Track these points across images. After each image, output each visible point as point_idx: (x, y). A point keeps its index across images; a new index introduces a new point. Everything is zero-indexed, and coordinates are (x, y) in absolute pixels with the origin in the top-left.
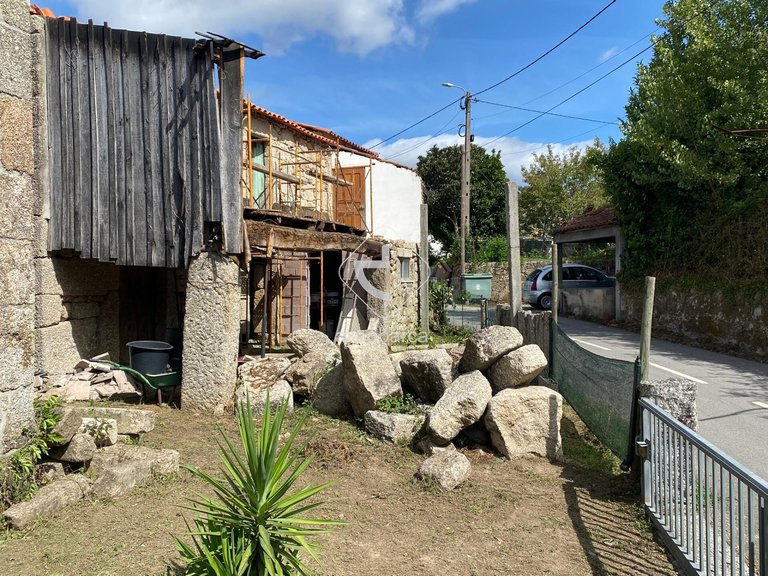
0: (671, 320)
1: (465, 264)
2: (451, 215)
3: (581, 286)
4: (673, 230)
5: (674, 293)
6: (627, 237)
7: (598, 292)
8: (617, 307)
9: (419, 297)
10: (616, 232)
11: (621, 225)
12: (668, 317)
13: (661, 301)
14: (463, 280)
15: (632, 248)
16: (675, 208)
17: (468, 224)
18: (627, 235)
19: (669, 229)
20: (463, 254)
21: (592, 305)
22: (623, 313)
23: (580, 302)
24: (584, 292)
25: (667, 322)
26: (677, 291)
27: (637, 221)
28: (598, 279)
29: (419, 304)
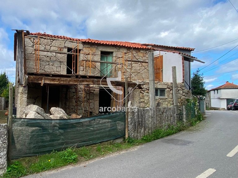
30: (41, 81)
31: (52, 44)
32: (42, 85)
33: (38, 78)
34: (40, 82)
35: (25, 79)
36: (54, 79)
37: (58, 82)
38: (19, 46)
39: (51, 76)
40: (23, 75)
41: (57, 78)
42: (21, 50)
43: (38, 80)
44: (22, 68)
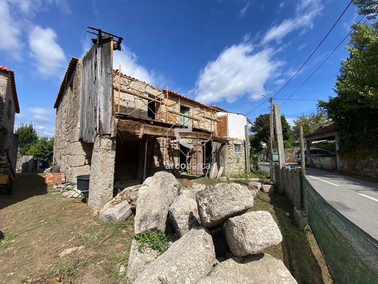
0: (370, 171)
1: (272, 149)
2: (268, 134)
3: (319, 156)
4: (367, 130)
5: (371, 159)
6: (341, 136)
7: (328, 159)
8: (338, 165)
9: (245, 159)
10: (335, 134)
11: (337, 130)
12: (368, 170)
13: (363, 162)
14: (272, 155)
15: (344, 140)
16: (368, 120)
17: (273, 137)
18: (341, 134)
19: (365, 130)
20: (272, 146)
21: (325, 163)
22: (341, 167)
23: (319, 162)
24: (321, 158)
25: (368, 172)
26: (372, 158)
27: (346, 128)
28: (327, 154)
29: (246, 162)
30: (139, 129)
31: (131, 85)
32: (140, 137)
33: (135, 125)
34: (137, 131)
35: (114, 123)
36: (157, 129)
37: (162, 133)
38: (101, 62)
39: (152, 123)
40: (110, 117)
41: (160, 127)
42: (106, 70)
43: (134, 127)
44: (107, 104)
